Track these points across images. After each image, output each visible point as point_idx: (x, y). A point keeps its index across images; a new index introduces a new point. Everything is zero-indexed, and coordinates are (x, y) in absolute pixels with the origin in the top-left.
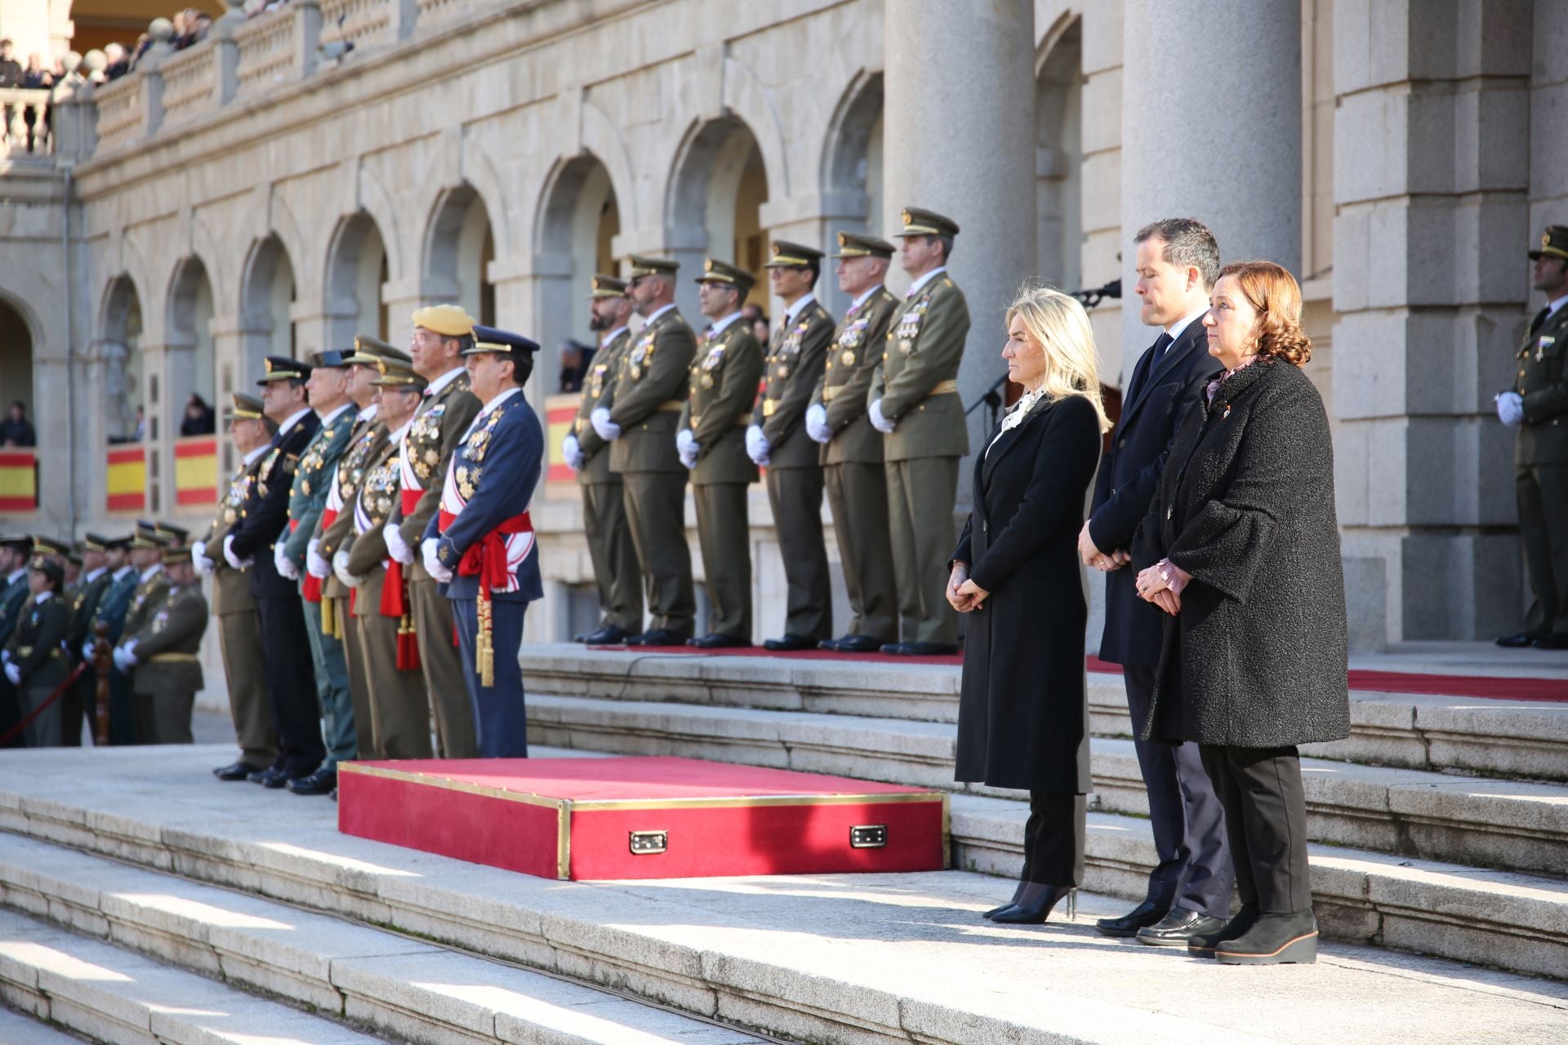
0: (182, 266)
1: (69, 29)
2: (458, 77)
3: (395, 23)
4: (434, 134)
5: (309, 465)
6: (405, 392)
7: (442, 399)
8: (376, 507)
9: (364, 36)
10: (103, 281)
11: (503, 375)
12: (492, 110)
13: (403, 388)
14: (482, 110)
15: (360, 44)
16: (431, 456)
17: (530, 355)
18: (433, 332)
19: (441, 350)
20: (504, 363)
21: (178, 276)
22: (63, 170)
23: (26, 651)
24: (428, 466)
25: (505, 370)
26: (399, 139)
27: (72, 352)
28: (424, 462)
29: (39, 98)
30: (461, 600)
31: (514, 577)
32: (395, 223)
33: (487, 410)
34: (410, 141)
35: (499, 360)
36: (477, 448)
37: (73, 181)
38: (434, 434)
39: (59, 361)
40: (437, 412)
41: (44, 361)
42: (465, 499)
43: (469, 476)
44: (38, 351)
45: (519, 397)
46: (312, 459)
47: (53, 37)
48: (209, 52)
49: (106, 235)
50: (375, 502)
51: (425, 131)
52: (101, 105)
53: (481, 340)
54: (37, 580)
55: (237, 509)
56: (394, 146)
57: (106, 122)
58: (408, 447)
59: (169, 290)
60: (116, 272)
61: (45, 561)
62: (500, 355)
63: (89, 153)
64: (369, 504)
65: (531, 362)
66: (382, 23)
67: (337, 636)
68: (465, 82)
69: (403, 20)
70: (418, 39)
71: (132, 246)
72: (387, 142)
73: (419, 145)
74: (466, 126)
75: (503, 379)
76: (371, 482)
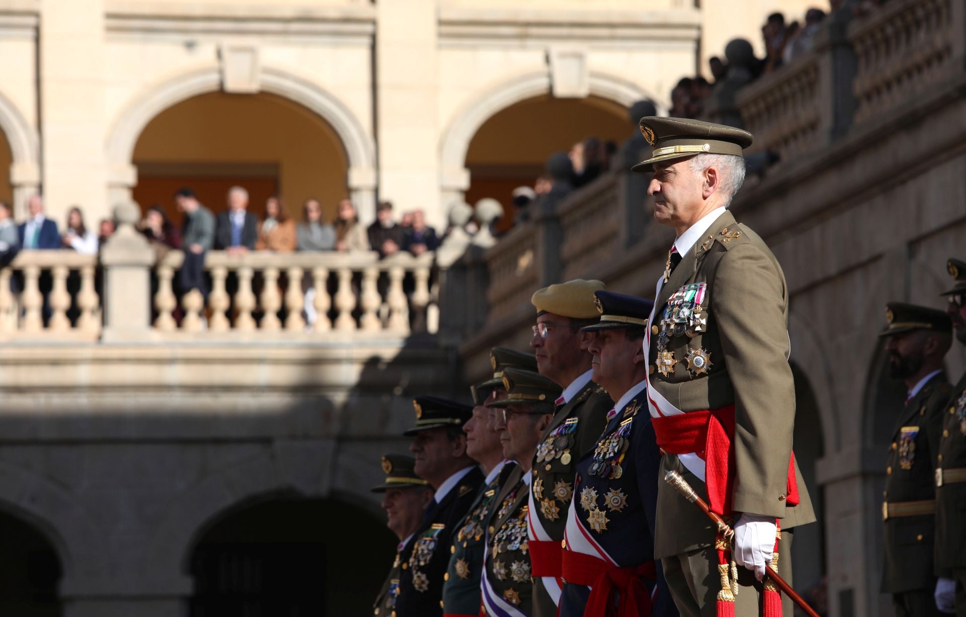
1: (463, 180)
2: (903, 182)
3: (826, 123)
4: (876, 259)
6: (535, 414)
7: (575, 408)
8: (509, 573)
9: (793, 145)
11: (639, 358)
12: (944, 220)
13: (531, 409)
14: (932, 222)
15: (785, 154)
16: (561, 489)
19: (573, 340)
22: (447, 349)
24: (558, 503)
26: (833, 269)
28: (552, 497)
29: (422, 263)
32: (830, 379)
33: (618, 407)
34: (846, 272)
35: (633, 338)
36: (608, 461)
37: (461, 361)
38: (566, 459)
40: (570, 426)
47: (444, 190)
48: (612, 186)
50: (508, 567)
51: (864, 257)
52: (494, 266)
53: (607, 312)
56: (828, 280)
57: (499, 286)
62: (632, 332)
63: (479, 326)
64: (498, 569)
66: (813, 126)
68: (912, 188)
69: (836, 117)
70: (853, 137)
72: (819, 276)
73: (858, 276)
74: (913, 245)
75: (639, 364)
76: (500, 540)
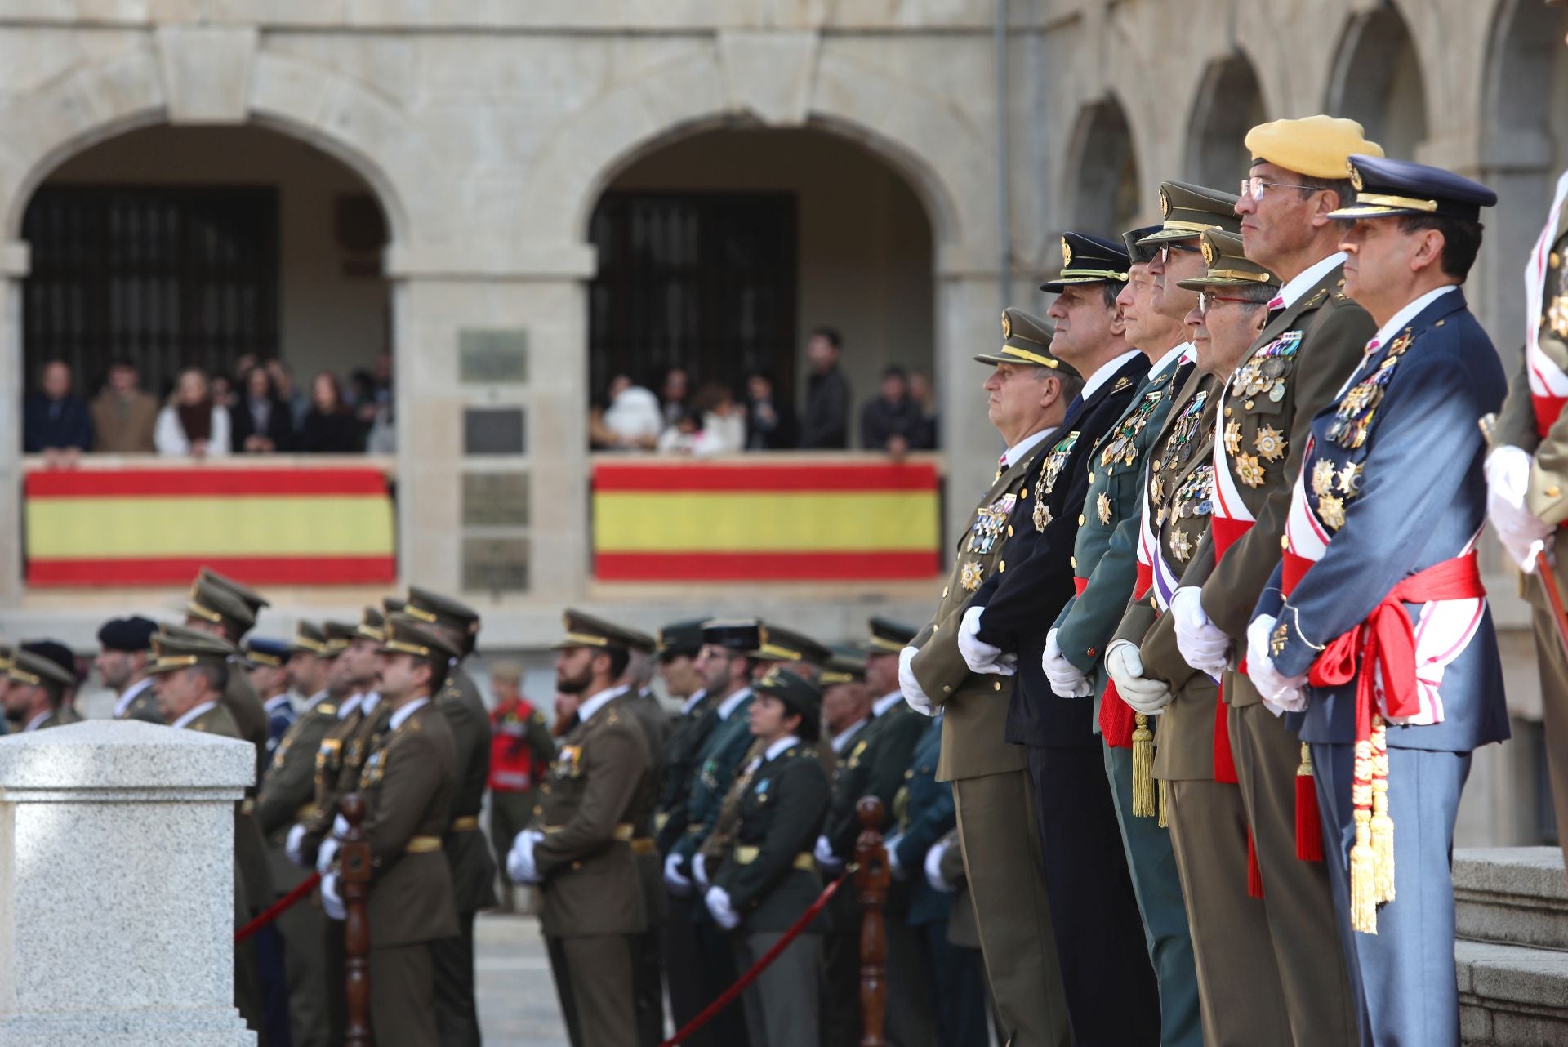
0: (1216, 75)
5: (1110, 462)
10: (1069, 111)
11: (1421, 261)
13: (1247, 295)
16: (1269, 442)
17: (1476, 214)
18: (1285, 172)
19: (1302, 210)
20: (1422, 234)
21: (1208, 101)
23: (748, 854)
24: (1262, 461)
25: (1424, 249)
27: (1010, 258)
28: (1253, 451)
30: (1324, 746)
31: (1434, 690)
33: (1383, 336)
35: (1410, 230)
36: (1355, 420)
38: (1277, 394)
39: (984, 277)
40: (1288, 345)
41: (956, 279)
42: (1329, 529)
43: (1335, 480)
44: (949, 258)
45: (1453, 305)
46: (1117, 451)
49: (1075, 19)
53: (1368, 189)
54: (768, 713)
55: (985, 560)
58: (1226, 420)
59: (1191, 127)
60: (1093, 93)
61: (782, 674)
62: (1410, 220)
65: (1480, 228)
67: (1162, 823)
71: (1123, 38)
75: (1421, 270)
